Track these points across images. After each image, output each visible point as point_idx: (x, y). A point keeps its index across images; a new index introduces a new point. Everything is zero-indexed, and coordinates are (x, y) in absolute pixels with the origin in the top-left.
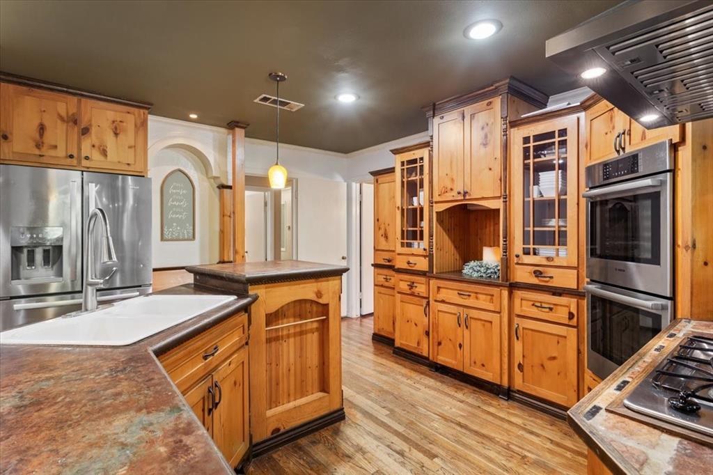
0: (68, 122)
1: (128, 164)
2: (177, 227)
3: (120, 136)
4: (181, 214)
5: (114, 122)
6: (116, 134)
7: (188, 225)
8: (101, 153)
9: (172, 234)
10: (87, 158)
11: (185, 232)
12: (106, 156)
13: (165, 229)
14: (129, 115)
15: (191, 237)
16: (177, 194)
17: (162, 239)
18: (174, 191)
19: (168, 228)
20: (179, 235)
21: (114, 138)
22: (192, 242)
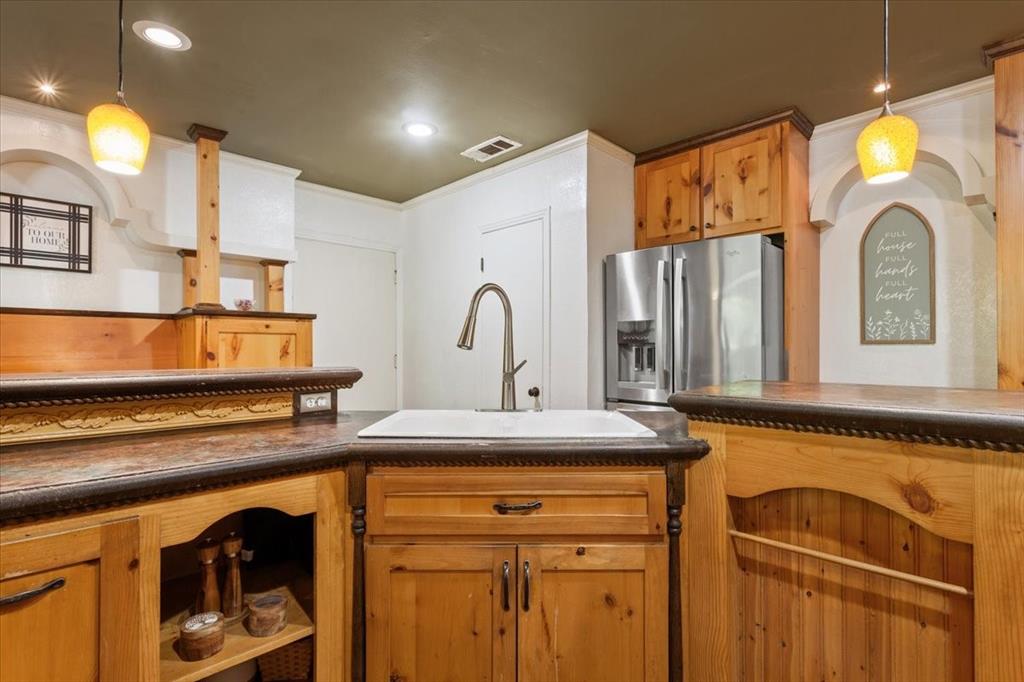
0: (690, 185)
1: (759, 220)
2: (893, 317)
3: (749, 181)
4: (902, 290)
5: (740, 162)
6: (743, 179)
7: (917, 312)
8: (726, 215)
9: (883, 331)
10: (709, 226)
11: (912, 327)
12: (732, 215)
13: (869, 323)
14: (760, 142)
15: (926, 336)
16: (896, 252)
17: (864, 340)
18: (888, 248)
19: (875, 321)
20: (898, 332)
21: (741, 186)
22: (930, 346)
